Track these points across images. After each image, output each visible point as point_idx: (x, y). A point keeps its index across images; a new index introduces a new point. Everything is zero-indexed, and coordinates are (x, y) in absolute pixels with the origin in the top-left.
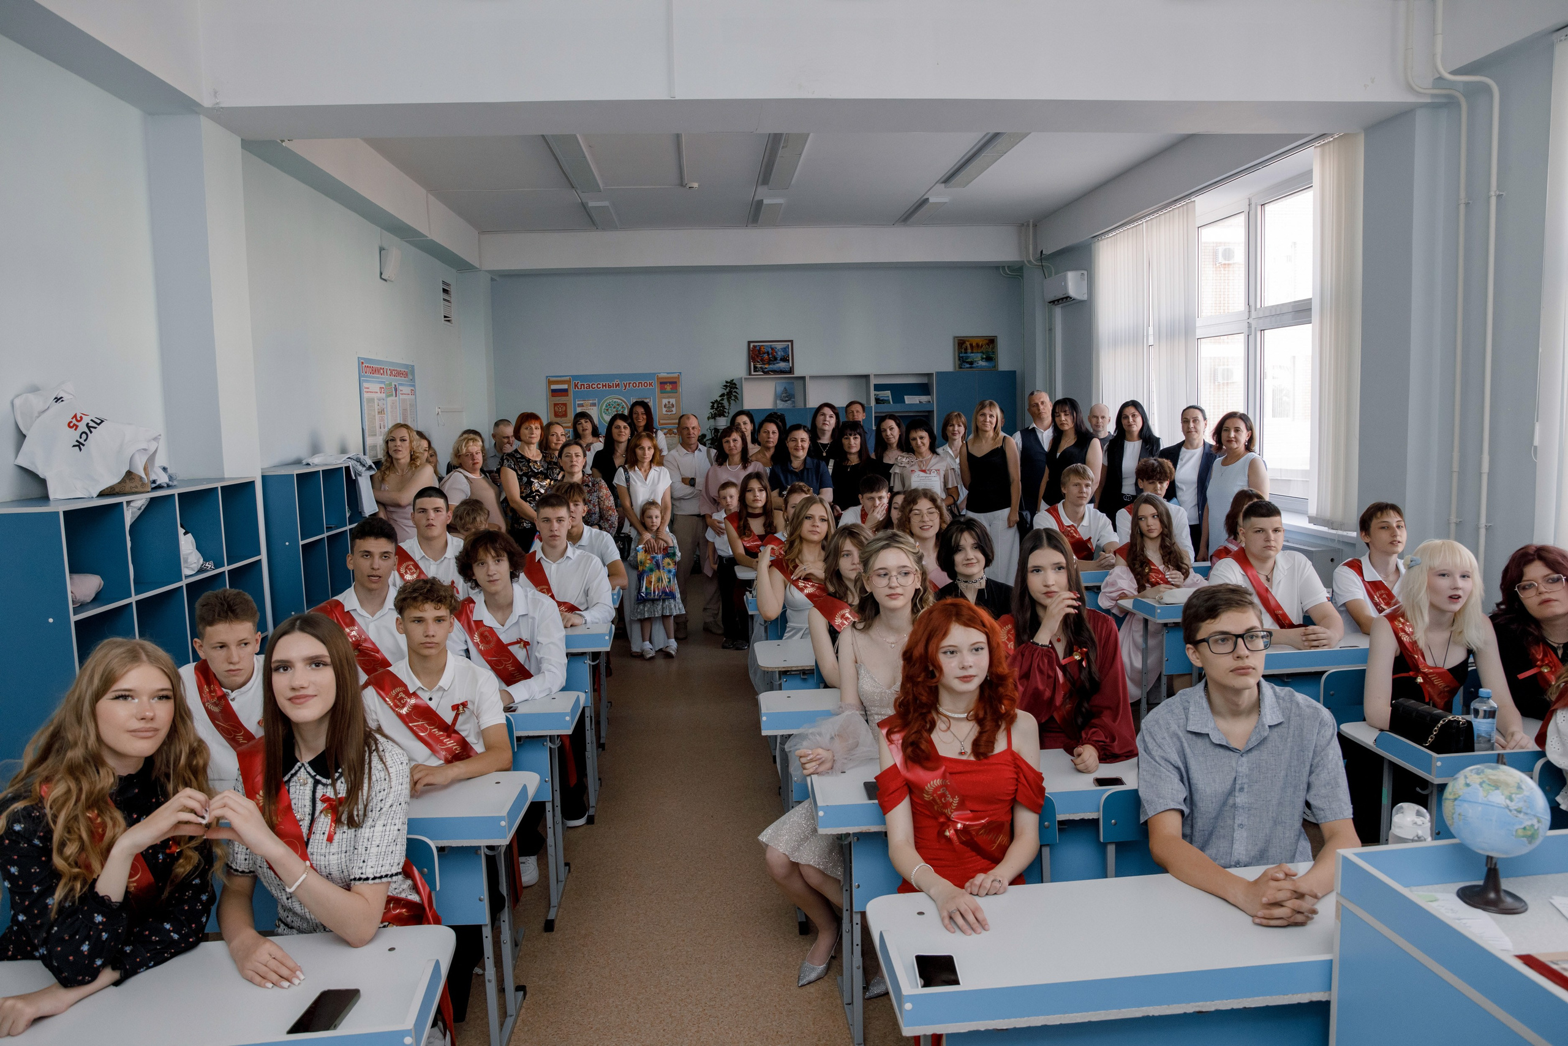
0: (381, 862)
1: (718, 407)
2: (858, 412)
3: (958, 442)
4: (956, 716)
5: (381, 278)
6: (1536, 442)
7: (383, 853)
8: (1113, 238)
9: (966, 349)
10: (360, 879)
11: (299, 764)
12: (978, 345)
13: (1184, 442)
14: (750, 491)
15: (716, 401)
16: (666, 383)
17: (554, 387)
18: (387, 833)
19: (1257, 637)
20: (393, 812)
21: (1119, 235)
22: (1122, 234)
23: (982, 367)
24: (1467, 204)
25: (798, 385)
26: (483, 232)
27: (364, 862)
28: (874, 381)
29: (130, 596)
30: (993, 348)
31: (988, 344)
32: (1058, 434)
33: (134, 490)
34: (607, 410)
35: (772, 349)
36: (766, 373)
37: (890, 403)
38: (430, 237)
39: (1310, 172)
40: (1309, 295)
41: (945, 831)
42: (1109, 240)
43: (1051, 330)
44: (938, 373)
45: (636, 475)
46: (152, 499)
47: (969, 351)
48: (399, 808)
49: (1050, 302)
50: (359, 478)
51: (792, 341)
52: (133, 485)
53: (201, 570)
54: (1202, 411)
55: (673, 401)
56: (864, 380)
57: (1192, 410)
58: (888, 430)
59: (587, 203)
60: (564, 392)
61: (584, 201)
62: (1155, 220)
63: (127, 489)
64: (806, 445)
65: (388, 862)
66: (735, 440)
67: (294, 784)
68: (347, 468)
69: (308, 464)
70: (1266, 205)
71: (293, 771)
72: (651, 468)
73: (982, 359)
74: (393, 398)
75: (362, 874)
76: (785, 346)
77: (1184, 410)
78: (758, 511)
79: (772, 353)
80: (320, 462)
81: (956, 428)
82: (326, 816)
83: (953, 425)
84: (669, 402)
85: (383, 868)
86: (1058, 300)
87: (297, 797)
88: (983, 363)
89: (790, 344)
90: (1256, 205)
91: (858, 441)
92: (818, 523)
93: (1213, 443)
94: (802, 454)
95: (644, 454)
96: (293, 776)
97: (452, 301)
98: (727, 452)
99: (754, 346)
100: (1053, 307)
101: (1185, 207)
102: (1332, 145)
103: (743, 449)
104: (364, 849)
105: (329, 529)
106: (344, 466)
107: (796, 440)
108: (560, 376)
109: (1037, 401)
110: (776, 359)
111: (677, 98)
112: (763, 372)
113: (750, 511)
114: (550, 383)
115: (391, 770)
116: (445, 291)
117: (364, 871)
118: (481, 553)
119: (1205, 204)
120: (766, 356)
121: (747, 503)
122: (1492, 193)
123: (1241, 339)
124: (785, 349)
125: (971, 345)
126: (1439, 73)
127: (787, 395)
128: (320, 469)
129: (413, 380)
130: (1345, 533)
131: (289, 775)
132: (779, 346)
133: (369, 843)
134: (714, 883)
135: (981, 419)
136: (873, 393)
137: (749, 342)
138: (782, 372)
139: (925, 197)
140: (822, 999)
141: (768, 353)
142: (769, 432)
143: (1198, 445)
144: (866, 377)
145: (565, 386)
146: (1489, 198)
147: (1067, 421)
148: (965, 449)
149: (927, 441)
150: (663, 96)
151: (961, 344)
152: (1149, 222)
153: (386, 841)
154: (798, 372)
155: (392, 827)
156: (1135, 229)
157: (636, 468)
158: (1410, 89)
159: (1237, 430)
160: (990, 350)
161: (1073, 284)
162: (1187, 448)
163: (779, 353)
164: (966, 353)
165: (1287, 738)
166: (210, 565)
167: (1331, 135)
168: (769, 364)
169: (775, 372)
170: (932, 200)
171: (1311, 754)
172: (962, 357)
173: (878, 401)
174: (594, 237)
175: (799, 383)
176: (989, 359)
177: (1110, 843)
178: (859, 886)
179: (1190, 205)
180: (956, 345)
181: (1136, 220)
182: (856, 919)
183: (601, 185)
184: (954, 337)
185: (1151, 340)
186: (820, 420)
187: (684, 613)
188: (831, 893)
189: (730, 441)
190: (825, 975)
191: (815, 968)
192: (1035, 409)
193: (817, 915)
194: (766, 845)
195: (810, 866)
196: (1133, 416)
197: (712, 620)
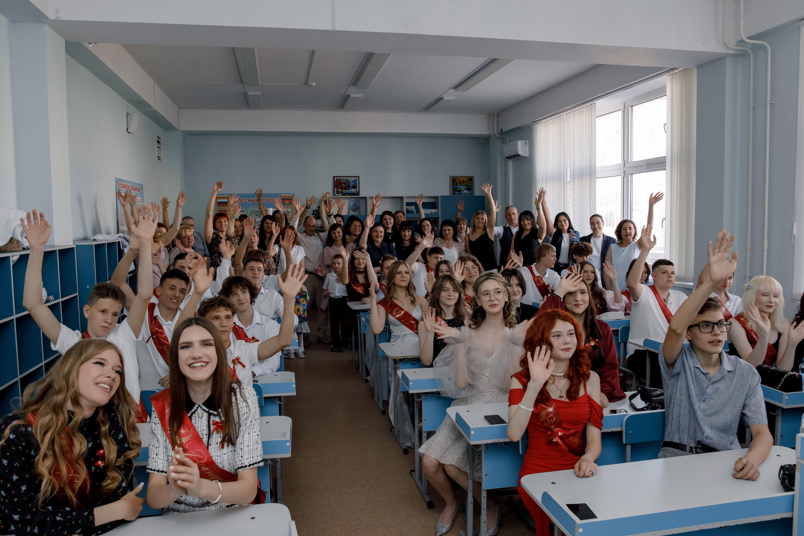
0: (251, 456)
1: (317, 214)
2: (401, 217)
5: (127, 131)
6: (794, 233)
8: (545, 123)
9: (457, 183)
10: (241, 467)
11: (196, 406)
12: (463, 181)
13: (592, 234)
15: (316, 210)
16: (285, 199)
17: (219, 200)
20: (252, 425)
21: (549, 121)
22: (551, 120)
23: (465, 194)
24: (754, 108)
26: (180, 108)
27: (242, 457)
28: (405, 201)
29: (13, 315)
30: (472, 183)
31: (469, 181)
33: (13, 249)
35: (347, 181)
36: (344, 195)
38: (155, 108)
39: (665, 88)
40: (664, 155)
41: (552, 439)
42: (543, 123)
43: (506, 174)
44: (442, 196)
46: (21, 256)
47: (458, 184)
49: (506, 158)
50: (125, 249)
51: (358, 177)
52: (12, 246)
54: (600, 217)
56: (399, 200)
57: (596, 217)
58: (426, 226)
59: (248, 93)
60: (225, 204)
61: (246, 91)
62: (571, 113)
63: (9, 249)
64: (383, 234)
65: (256, 455)
66: (338, 232)
67: (194, 418)
68: (119, 242)
69: (95, 240)
70: (634, 107)
71: (193, 410)
73: (466, 189)
75: (242, 464)
76: (354, 179)
78: (361, 270)
79: (347, 184)
80: (102, 238)
81: (463, 226)
82: (217, 433)
83: (461, 224)
84: (287, 211)
85: (254, 459)
86: (511, 157)
88: (466, 191)
89: (357, 178)
90: (628, 106)
91: (410, 233)
92: (405, 275)
94: (380, 240)
96: (193, 413)
97: (161, 148)
98: (334, 238)
99: (337, 179)
100: (508, 160)
101: (590, 106)
102: (677, 74)
104: (240, 450)
106: (117, 241)
107: (377, 232)
108: (223, 194)
109: (510, 213)
110: (349, 187)
111: (336, 30)
112: (342, 194)
113: (357, 270)
116: (158, 142)
117: (243, 462)
118: (234, 288)
119: (601, 104)
120: (344, 185)
121: (355, 265)
122: (768, 102)
123: (619, 179)
124: (355, 181)
125: (460, 181)
126: (742, 37)
127: (356, 208)
128: (106, 242)
129: (142, 193)
130: (686, 283)
131: (190, 413)
132: (351, 179)
135: (477, 220)
136: (405, 207)
137: (334, 177)
138: (353, 194)
139: (441, 96)
141: (345, 183)
142: (356, 226)
143: (600, 236)
144: (401, 198)
145: (226, 200)
146: (766, 105)
147: (528, 223)
148: (467, 238)
149: (452, 232)
150: (328, 28)
151: (454, 180)
152: (568, 114)
154: (362, 195)
156: (559, 118)
158: (726, 46)
159: (630, 229)
160: (470, 184)
161: (521, 148)
162: (594, 237)
163: (351, 184)
164: (457, 185)
166: (51, 298)
167: (678, 69)
168: (345, 189)
169: (349, 194)
170: (445, 98)
171: (747, 389)
172: (455, 188)
174: (247, 113)
175: (362, 201)
176: (469, 189)
177: (629, 444)
178: (486, 475)
179: (593, 105)
180: (451, 181)
181: (559, 113)
182: (484, 494)
183: (259, 82)
184: (450, 177)
185: (569, 179)
186: (384, 222)
187: (309, 331)
188: (461, 481)
189: (336, 232)
190: (450, 530)
191: (444, 526)
192: (509, 217)
193: (447, 496)
194: (423, 455)
195: (451, 465)
196: (564, 220)
197: (323, 335)
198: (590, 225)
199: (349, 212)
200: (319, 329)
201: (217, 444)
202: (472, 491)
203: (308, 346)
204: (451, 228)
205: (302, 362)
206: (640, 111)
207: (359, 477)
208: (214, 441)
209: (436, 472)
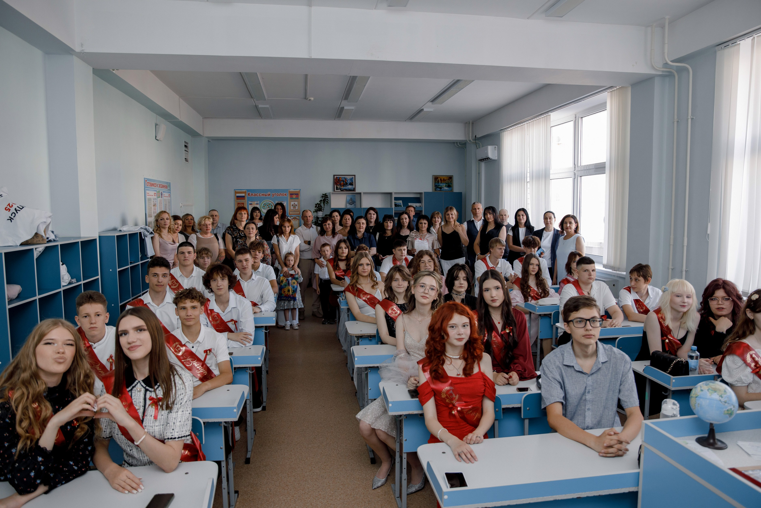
0: (181, 430)
1: (319, 206)
3: (438, 226)
4: (454, 357)
5: (156, 139)
6: (709, 232)
7: (182, 425)
8: (510, 131)
9: (438, 181)
10: (171, 438)
11: (137, 381)
12: (444, 180)
13: (544, 228)
14: (340, 248)
15: (318, 204)
16: (293, 194)
17: (238, 195)
18: (184, 415)
19: (596, 321)
20: (187, 405)
21: (513, 130)
22: (515, 129)
23: (446, 190)
24: (678, 122)
25: (357, 197)
26: (205, 118)
27: (173, 430)
28: (394, 196)
29: (36, 296)
30: (451, 181)
31: (449, 179)
32: (486, 223)
33: (39, 242)
34: (264, 207)
35: (345, 179)
36: (342, 190)
37: (401, 206)
38: (180, 119)
39: (605, 103)
40: (605, 160)
41: (452, 411)
42: (509, 131)
43: (479, 173)
44: (425, 193)
45: (282, 239)
46: (47, 247)
47: (440, 182)
48: (189, 402)
49: (479, 160)
50: (146, 238)
51: (355, 176)
52: (38, 240)
53: (70, 283)
54: (553, 214)
55: (296, 203)
56: (389, 195)
57: (549, 213)
58: (404, 219)
59: (258, 106)
60: (243, 197)
61: (257, 104)
62: (531, 123)
63: (35, 242)
64: (365, 226)
65: (185, 429)
66: (329, 224)
67: (134, 391)
68: (140, 233)
69: (120, 231)
70: (583, 118)
71: (134, 385)
72: (290, 235)
73: (446, 186)
74: (160, 198)
76: (351, 178)
77: (545, 213)
78: (344, 258)
79: (345, 181)
80: (127, 230)
81: (437, 219)
82: (152, 407)
83: (435, 218)
84: (294, 204)
85: (183, 433)
86: (483, 159)
87: (136, 398)
88: (446, 188)
89: (354, 177)
90: (579, 118)
91: (392, 224)
92: (366, 267)
93: (559, 229)
94: (363, 230)
95: (286, 229)
96: (133, 387)
97: (189, 151)
98: (325, 230)
99: (336, 177)
100: (481, 162)
101: (546, 117)
102: (616, 91)
103: (333, 228)
104: (173, 423)
105: (131, 263)
106: (139, 232)
107: (359, 223)
108: (241, 190)
109: (476, 207)
110: (347, 184)
111: (312, 58)
112: (341, 190)
113: (340, 258)
114: (236, 193)
115: (186, 384)
116: (186, 146)
117: (173, 435)
118: (215, 275)
119: (555, 116)
120: (342, 182)
121: (339, 254)
122: (689, 117)
123: (571, 180)
124: (351, 179)
125: (441, 179)
126: (666, 61)
127: (352, 202)
128: (127, 233)
129: (170, 190)
130: (620, 273)
131: (131, 387)
132: (348, 178)
133: (176, 420)
134: (327, 439)
135: (448, 216)
136: (393, 201)
137: (334, 176)
138: (350, 190)
139: (422, 108)
140: (385, 495)
141: (343, 181)
142: (346, 219)
143: (551, 229)
144: (391, 194)
145: (243, 195)
146: (687, 120)
147: (490, 217)
148: (440, 229)
149: (426, 225)
150: (307, 56)
151: (437, 179)
152: (528, 124)
153: (184, 419)
154: (357, 191)
155: (186, 412)
156: (521, 127)
157: (283, 236)
158: (653, 68)
159: (570, 223)
160: (450, 182)
161: (491, 152)
162: (546, 231)
163: (349, 181)
164: (438, 183)
165: (609, 368)
166: (74, 280)
167: (615, 87)
168: (343, 186)
169: (346, 190)
170: (425, 110)
171: (621, 376)
172: (437, 185)
173: (396, 205)
174: (260, 122)
175: (358, 196)
176: (449, 186)
177: (527, 419)
178: (406, 440)
179: (548, 117)
180: (434, 179)
181: (522, 123)
182: (405, 456)
183: (266, 97)
184: (433, 176)
185: (528, 179)
186: (369, 216)
187: (303, 307)
188: (390, 443)
189: (327, 224)
190: (385, 483)
191: (380, 480)
192: (474, 211)
193: (382, 454)
194: (360, 420)
195: (381, 430)
196: (523, 215)
197: (316, 310)
198: (543, 220)
199: (346, 205)
200: (313, 305)
201: (151, 416)
202: (399, 453)
203: (304, 319)
204: (426, 222)
205: (297, 333)
206: (588, 122)
207: (320, 434)
208: (149, 413)
209: (370, 435)
